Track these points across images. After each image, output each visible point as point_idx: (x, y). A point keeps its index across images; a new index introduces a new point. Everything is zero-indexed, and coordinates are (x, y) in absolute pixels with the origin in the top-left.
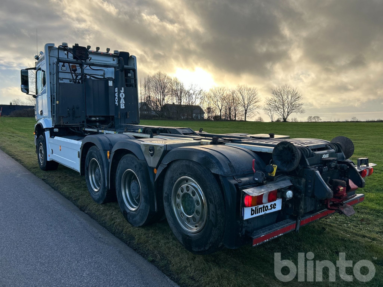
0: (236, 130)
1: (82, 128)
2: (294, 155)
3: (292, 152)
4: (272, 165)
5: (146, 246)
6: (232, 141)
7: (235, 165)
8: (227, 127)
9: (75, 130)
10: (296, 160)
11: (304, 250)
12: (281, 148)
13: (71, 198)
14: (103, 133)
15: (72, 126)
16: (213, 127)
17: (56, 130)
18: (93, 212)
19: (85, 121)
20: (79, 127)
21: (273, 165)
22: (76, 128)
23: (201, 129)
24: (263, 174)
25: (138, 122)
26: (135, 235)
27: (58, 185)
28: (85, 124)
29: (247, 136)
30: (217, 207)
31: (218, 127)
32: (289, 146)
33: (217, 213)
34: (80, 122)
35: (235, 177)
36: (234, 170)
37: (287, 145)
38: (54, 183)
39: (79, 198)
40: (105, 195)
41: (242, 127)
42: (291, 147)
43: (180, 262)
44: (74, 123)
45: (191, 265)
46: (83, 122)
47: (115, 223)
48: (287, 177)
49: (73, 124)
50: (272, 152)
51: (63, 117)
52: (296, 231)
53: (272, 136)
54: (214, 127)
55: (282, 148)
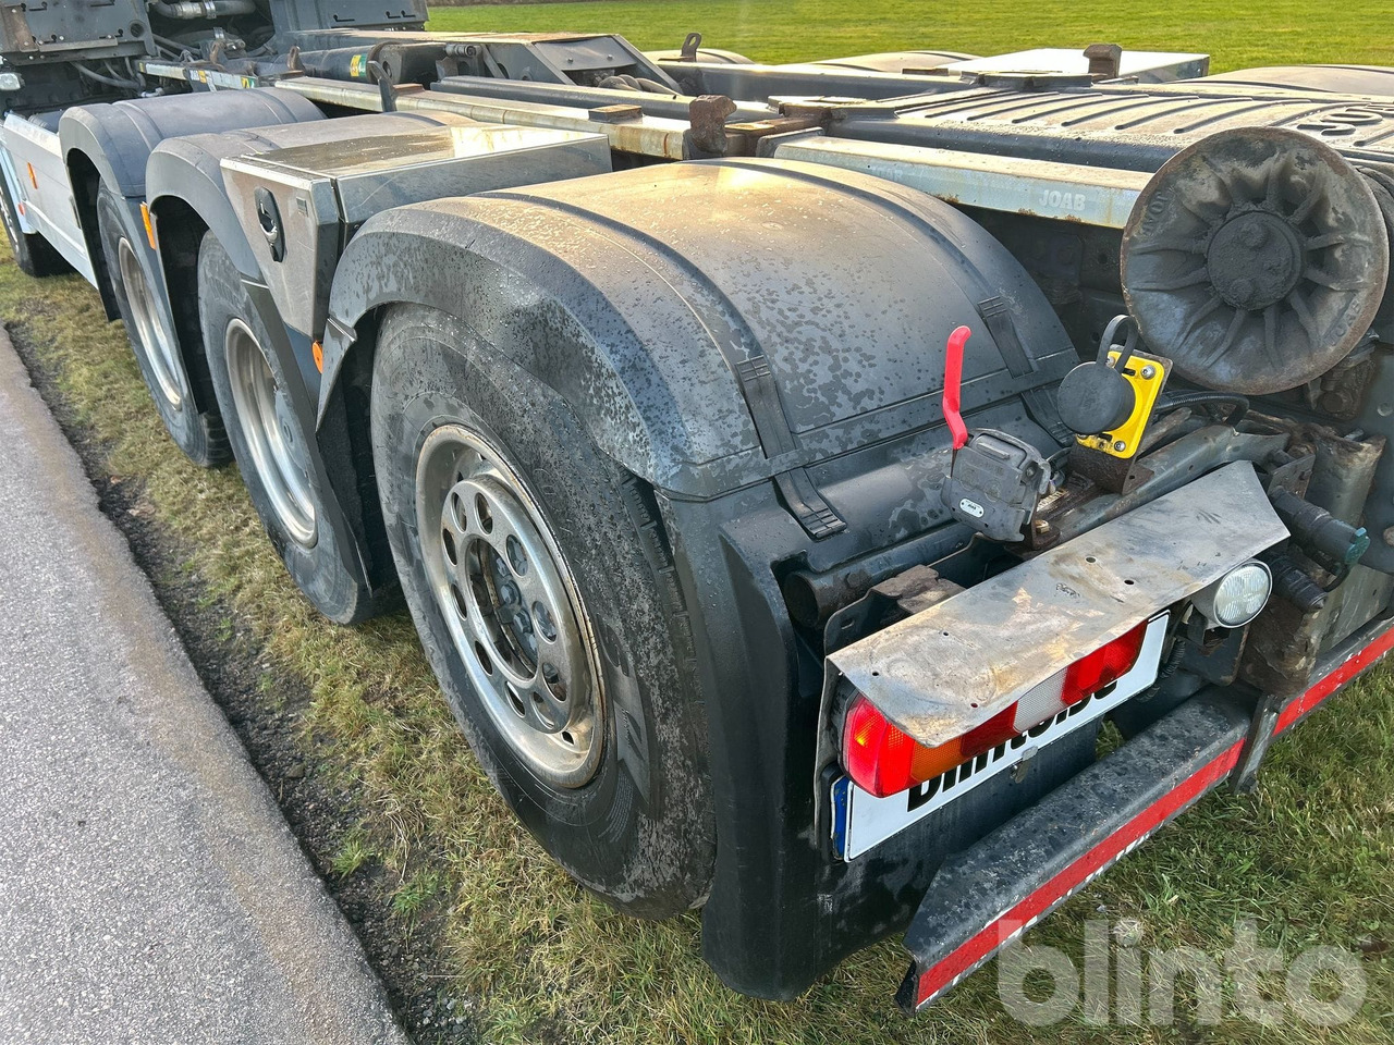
0: (922, 30)
1: (136, 62)
2: (1320, 258)
3: (1313, 224)
4: (1124, 359)
5: (355, 755)
6: (829, 124)
7: (803, 368)
8: (884, 19)
9: (108, 74)
10: (1335, 302)
11: (1252, 810)
12: (1204, 188)
13: (92, 427)
14: (204, 88)
15: (82, 54)
16: (826, 22)
17: (9, 82)
18: (163, 514)
19: (145, 21)
20: (123, 58)
21: (1134, 362)
22: (113, 61)
23: (691, 37)
24: (1034, 465)
25: (419, 17)
26: (317, 677)
27: (61, 352)
28: (148, 36)
29: (944, 72)
30: (655, 697)
31: (847, 21)
32: (1285, 173)
33: (660, 738)
34: (121, 31)
35: (787, 488)
36: (780, 420)
37: (1271, 165)
38: (52, 340)
39: (122, 433)
40: (206, 431)
41: (947, 12)
42: (1312, 179)
43: (505, 895)
44: (89, 40)
45: (558, 926)
46: (137, 29)
47: (239, 587)
48: (1229, 439)
49: (93, 44)
50: (1119, 222)
51: (23, 6)
52: (1242, 780)
53: (1104, 63)
54: (827, 20)
55: (1222, 185)
